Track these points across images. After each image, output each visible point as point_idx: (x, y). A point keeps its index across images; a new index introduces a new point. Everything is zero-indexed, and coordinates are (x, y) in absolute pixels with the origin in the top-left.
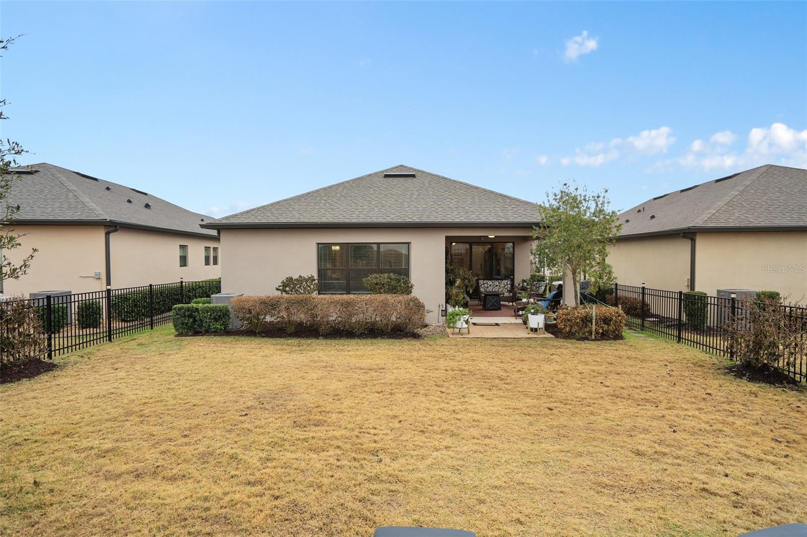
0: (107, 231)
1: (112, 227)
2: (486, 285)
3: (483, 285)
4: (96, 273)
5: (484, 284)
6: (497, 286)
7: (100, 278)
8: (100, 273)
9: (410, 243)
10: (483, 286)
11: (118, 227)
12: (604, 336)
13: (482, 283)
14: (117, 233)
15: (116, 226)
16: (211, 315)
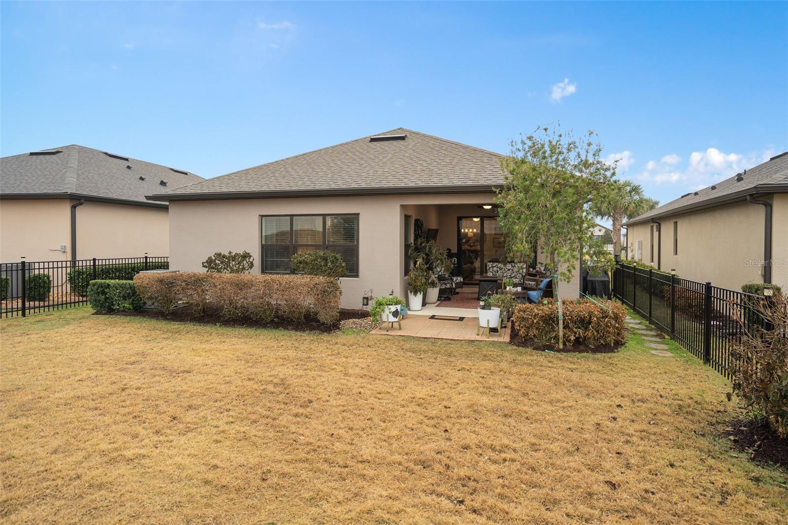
0: (72, 205)
1: (77, 201)
2: (495, 269)
3: (491, 268)
4: (61, 246)
5: (493, 267)
6: (509, 270)
7: (65, 252)
8: (65, 247)
9: (359, 214)
10: (491, 270)
11: (82, 201)
12: (579, 345)
13: (490, 266)
14: (81, 206)
15: (80, 200)
16: (120, 293)
